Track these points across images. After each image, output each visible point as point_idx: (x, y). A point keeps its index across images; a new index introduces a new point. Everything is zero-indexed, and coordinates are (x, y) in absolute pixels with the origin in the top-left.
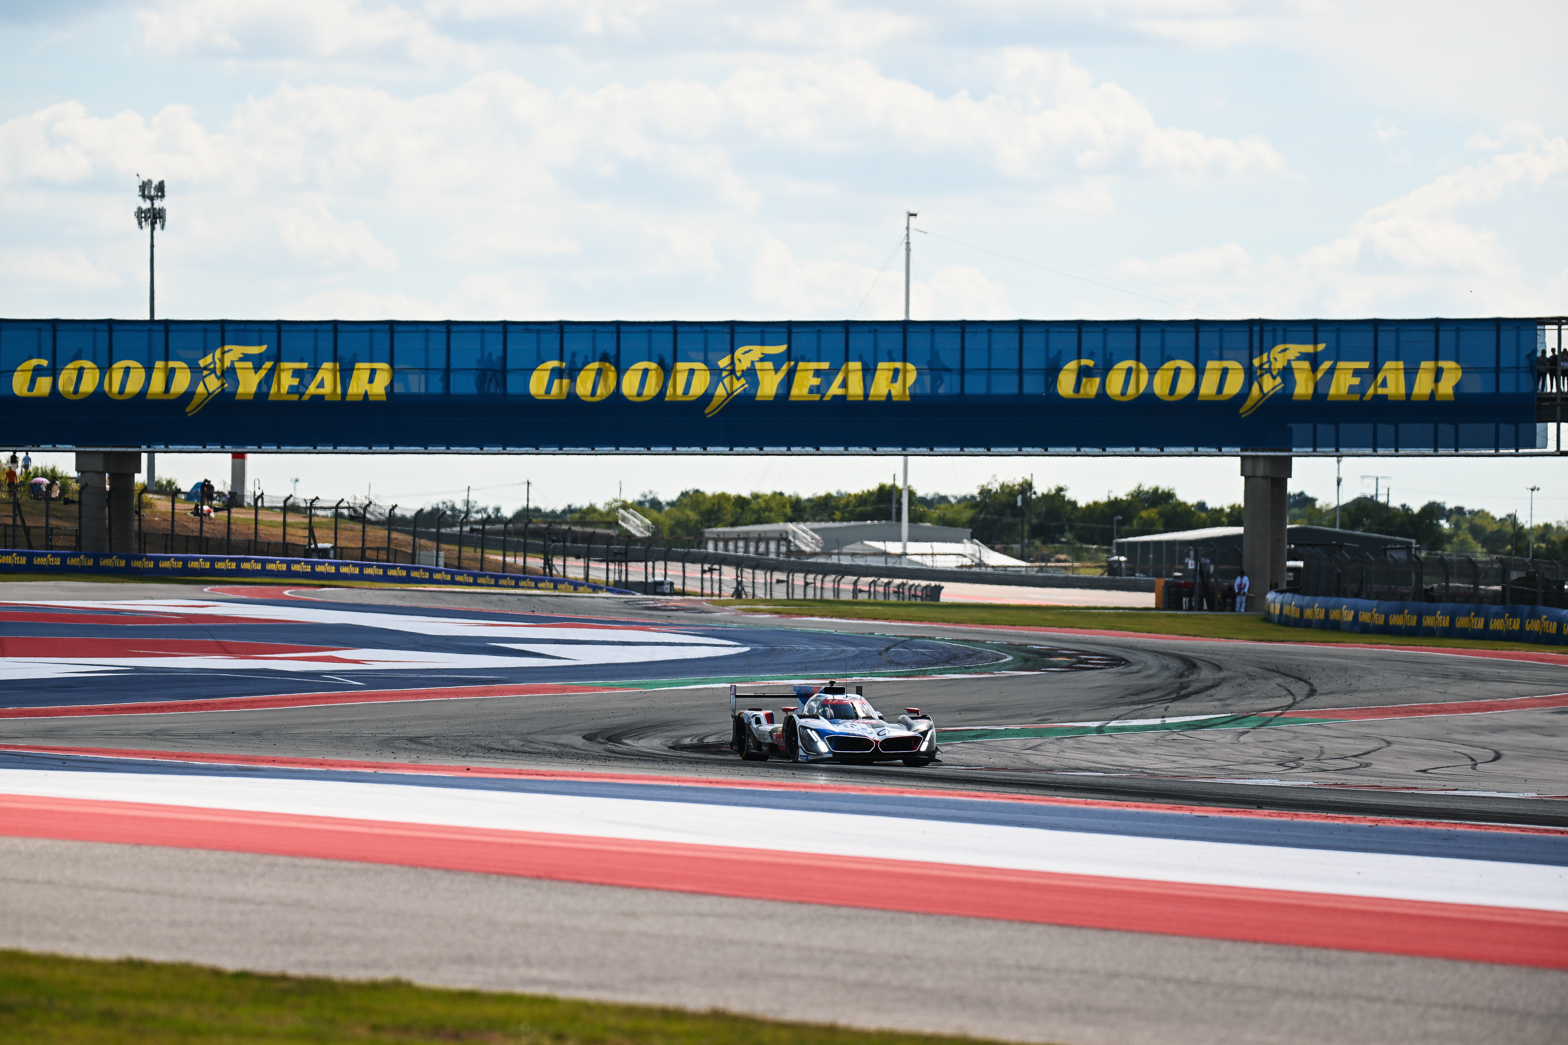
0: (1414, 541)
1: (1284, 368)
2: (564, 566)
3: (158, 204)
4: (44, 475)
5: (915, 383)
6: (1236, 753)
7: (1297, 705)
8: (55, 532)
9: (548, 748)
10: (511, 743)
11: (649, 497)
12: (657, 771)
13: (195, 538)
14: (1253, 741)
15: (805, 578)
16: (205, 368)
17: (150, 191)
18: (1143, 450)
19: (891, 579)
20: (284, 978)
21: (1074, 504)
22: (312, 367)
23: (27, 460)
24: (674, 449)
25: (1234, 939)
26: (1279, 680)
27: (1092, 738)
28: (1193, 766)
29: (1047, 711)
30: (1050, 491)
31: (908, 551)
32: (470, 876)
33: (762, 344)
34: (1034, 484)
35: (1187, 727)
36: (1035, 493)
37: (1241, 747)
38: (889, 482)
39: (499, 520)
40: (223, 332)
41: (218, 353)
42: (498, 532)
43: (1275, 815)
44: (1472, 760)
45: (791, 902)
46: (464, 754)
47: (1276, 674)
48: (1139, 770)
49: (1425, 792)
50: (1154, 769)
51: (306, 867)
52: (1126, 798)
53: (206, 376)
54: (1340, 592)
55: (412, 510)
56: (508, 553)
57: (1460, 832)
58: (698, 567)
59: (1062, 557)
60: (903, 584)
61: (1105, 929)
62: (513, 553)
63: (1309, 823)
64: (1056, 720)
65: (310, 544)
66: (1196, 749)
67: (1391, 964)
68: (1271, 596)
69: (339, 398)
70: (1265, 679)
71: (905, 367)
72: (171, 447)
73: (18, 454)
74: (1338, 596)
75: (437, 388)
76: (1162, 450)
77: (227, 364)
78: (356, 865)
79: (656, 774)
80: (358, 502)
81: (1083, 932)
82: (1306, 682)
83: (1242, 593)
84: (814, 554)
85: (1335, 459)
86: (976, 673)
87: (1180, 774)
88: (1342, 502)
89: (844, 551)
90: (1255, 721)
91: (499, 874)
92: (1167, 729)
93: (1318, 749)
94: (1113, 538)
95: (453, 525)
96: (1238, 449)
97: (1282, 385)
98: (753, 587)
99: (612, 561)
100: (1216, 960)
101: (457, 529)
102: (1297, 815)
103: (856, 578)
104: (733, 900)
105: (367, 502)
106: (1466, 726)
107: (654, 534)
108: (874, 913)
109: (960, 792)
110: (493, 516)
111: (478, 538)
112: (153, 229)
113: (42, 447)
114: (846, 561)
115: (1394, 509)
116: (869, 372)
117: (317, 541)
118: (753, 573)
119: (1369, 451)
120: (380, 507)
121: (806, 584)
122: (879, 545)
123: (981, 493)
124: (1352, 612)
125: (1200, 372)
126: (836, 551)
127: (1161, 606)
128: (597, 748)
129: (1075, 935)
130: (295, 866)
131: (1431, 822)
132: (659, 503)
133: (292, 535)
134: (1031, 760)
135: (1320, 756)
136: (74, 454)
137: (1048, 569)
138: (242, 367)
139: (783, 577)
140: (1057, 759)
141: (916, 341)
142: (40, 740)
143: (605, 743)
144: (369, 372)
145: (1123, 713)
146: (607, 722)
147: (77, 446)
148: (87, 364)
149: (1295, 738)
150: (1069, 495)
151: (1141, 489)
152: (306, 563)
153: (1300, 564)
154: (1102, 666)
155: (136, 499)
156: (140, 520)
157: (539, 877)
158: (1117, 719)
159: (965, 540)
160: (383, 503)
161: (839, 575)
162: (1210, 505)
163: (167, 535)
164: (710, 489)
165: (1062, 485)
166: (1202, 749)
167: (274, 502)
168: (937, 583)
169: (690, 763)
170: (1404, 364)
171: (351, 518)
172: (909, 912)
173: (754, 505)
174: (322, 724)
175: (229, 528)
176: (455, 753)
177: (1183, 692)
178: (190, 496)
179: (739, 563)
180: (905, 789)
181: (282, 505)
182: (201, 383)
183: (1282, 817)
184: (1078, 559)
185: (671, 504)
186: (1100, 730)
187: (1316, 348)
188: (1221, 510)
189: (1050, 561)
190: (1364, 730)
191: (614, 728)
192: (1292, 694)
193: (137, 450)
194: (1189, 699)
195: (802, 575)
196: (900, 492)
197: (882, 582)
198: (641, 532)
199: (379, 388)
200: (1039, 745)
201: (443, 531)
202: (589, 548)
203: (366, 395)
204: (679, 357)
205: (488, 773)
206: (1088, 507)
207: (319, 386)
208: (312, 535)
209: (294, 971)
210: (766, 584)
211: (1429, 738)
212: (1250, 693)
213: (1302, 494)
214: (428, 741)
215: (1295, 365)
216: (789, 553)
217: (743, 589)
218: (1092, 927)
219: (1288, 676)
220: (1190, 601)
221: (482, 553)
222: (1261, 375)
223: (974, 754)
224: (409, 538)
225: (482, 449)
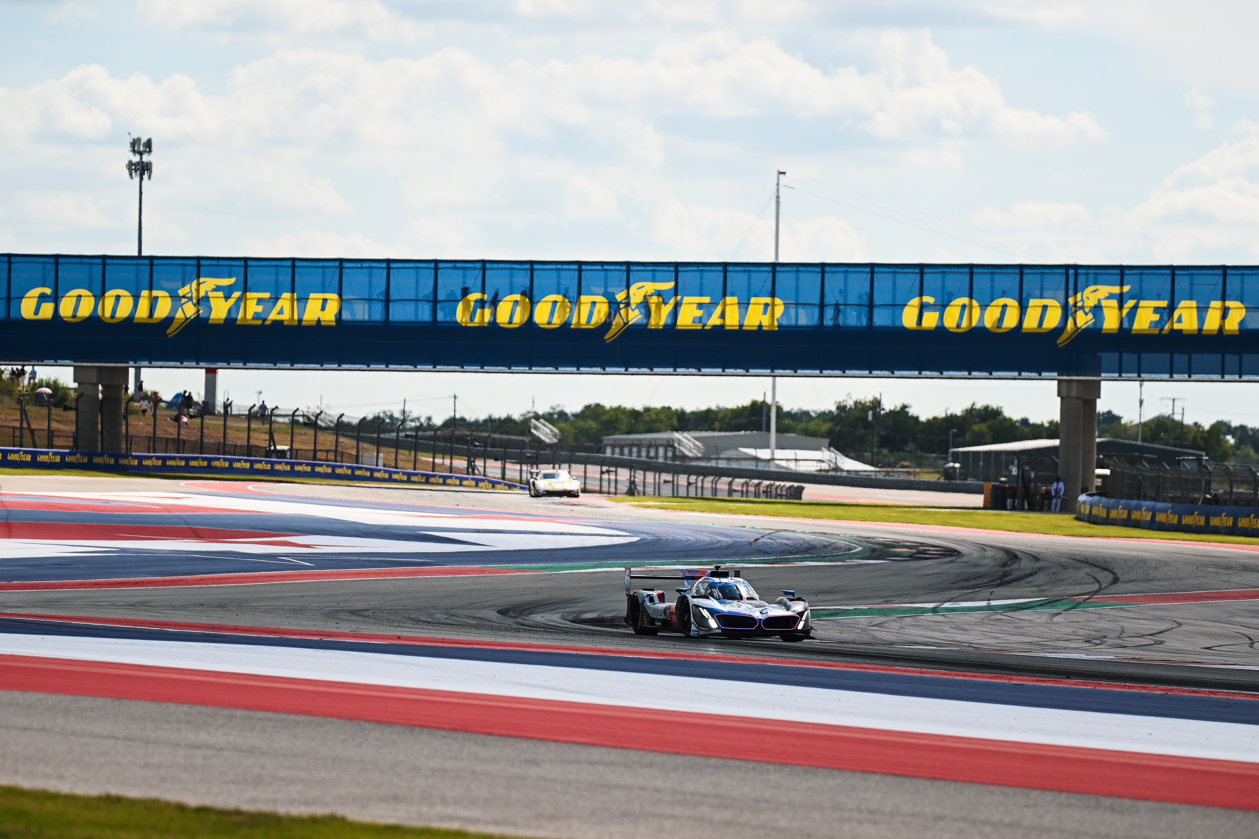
0: (1204, 453)
1: (1095, 307)
2: (485, 467)
3: (146, 158)
4: (48, 385)
5: (782, 315)
6: (1050, 631)
7: (1102, 591)
8: (55, 434)
9: (467, 621)
10: (436, 616)
11: (558, 409)
12: (558, 641)
13: (173, 440)
14: (1063, 620)
15: (688, 479)
16: (184, 297)
17: (139, 147)
18: (975, 374)
19: (760, 481)
20: (238, 812)
21: (917, 419)
22: (274, 296)
23: (33, 374)
24: (578, 369)
25: (1044, 788)
26: (1088, 570)
27: (928, 617)
28: (1012, 642)
29: (891, 594)
30: (896, 407)
31: (776, 457)
32: (398, 728)
33: (654, 280)
34: (883, 402)
35: (1009, 609)
36: (883, 409)
37: (1055, 627)
38: (760, 399)
39: (430, 427)
40: (199, 266)
41: (194, 283)
42: (429, 438)
43: (1081, 684)
44: (1250, 639)
45: (668, 753)
46: (397, 624)
47: (1085, 565)
48: (967, 644)
49: (1209, 666)
50: (980, 644)
51: (260, 719)
52: (955, 668)
53: (184, 304)
54: (1140, 496)
55: (357, 418)
56: (437, 455)
57: (1236, 700)
58: (597, 468)
59: (906, 464)
60: (771, 485)
61: (934, 779)
62: (441, 456)
63: (1109, 691)
64: (898, 602)
65: (270, 446)
66: (1015, 627)
67: (1175, 812)
68: (1082, 498)
69: (296, 323)
70: (1075, 568)
71: (773, 302)
72: (154, 363)
73: (26, 368)
74: (1138, 499)
75: (378, 315)
76: (991, 374)
77: (202, 294)
78: (302, 718)
79: (557, 644)
80: (311, 411)
81: (915, 781)
82: (1111, 572)
83: (1058, 496)
84: (697, 459)
85: (1138, 383)
86: (831, 561)
87: (1002, 649)
88: (1143, 420)
89: (722, 456)
90: (1066, 604)
91: (421, 726)
92: (991, 610)
93: (1120, 628)
94: (949, 448)
95: (392, 431)
96: (1055, 374)
97: (1094, 320)
98: (644, 486)
99: (525, 463)
100: (1027, 806)
101: (394, 435)
102: (1100, 684)
103: (730, 479)
104: (619, 751)
105: (318, 412)
106: (1245, 610)
107: (560, 440)
108: (738, 763)
109: (814, 662)
110: (425, 424)
111: (412, 442)
112: (141, 179)
113: (46, 362)
114: (722, 464)
115: (1188, 426)
116: (744, 305)
117: (276, 444)
118: (644, 474)
119: (1166, 376)
120: (330, 415)
121: (689, 484)
122: (751, 452)
123: (838, 408)
124: (1150, 513)
125: (1023, 308)
126: (715, 456)
127: (989, 506)
128: (509, 621)
129: (908, 784)
130: (250, 718)
131: (1213, 692)
132: (566, 414)
133: (255, 439)
134: (876, 635)
135: (1121, 634)
136: (72, 369)
137: (894, 474)
138: (214, 296)
139: (669, 477)
140: (898, 634)
141: (785, 280)
142: (39, 609)
143: (516, 617)
144: (321, 301)
145: (954, 596)
146: (518, 600)
147: (75, 362)
148: (84, 292)
149: (1101, 618)
150: (912, 412)
151: (974, 407)
152: (267, 462)
153: (1107, 472)
154: (938, 556)
155: (123, 406)
156: (127, 425)
157: (455, 730)
158: (949, 601)
159: (824, 449)
160: (332, 412)
161: (716, 476)
162: (1032, 421)
163: (150, 438)
164: (609, 403)
165: (906, 403)
166: (1021, 627)
167: (239, 410)
168: (800, 484)
169: (587, 634)
170: (1197, 303)
171: (305, 424)
172: (768, 763)
173: (646, 418)
174: (277, 598)
175: (202, 432)
176: (389, 624)
177: (1005, 579)
178: (170, 405)
179: (632, 466)
180: (767, 658)
181: (247, 413)
182: (180, 309)
183: (1086, 685)
184: (919, 465)
185: (575, 415)
186: (934, 610)
187: (1122, 289)
188: (1042, 425)
189: (896, 467)
190: (1159, 613)
191: (524, 605)
192: (1098, 582)
193: (125, 365)
194: (1011, 585)
195: (686, 476)
196: (769, 407)
197: (754, 483)
198: (550, 439)
199: (329, 316)
200: (884, 623)
201: (382, 436)
202: (505, 452)
203: (319, 321)
204: (583, 290)
205: (416, 641)
206: (929, 422)
207: (279, 313)
208: (272, 439)
209: (246, 807)
210: (655, 484)
211: (1214, 620)
212: (1062, 580)
213: (1109, 412)
214: (367, 613)
215: (1104, 303)
216: (675, 457)
217: (635, 488)
218: (922, 777)
219: (1095, 566)
220: (1014, 502)
221: (415, 455)
222: (1075, 312)
223: (827, 630)
224: (354, 442)
225: (415, 367)
